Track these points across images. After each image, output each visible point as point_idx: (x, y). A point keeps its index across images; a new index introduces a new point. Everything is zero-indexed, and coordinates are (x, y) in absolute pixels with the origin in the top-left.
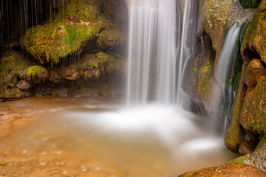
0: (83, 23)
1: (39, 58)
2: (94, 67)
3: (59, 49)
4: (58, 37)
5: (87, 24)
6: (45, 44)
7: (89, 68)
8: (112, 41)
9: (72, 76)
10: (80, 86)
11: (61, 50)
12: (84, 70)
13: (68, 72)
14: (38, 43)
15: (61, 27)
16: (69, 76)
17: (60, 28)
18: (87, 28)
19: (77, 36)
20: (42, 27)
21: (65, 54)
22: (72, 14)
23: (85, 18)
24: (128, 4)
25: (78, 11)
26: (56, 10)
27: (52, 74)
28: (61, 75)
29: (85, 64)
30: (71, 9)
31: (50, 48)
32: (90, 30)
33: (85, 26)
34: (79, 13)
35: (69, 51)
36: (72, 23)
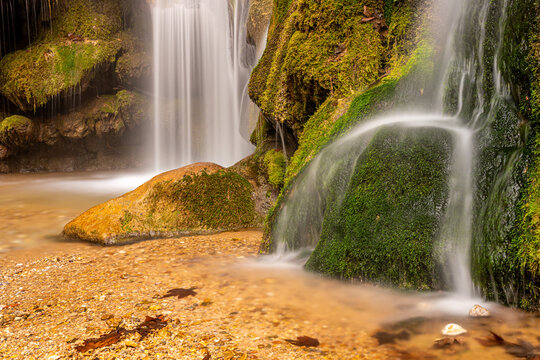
0: (87, 42)
1: (18, 100)
2: (111, 115)
3: (46, 82)
4: (44, 65)
5: (95, 43)
6: (24, 76)
7: (103, 116)
8: (136, 68)
9: (75, 131)
10: (96, 154)
11: (50, 83)
12: (96, 121)
13: (67, 124)
14: (14, 76)
15: (52, 49)
16: (70, 130)
17: (49, 51)
18: (93, 50)
19: (76, 63)
20: (22, 53)
21: (55, 90)
22: (71, 29)
23: (92, 34)
24: (151, 6)
25: (80, 23)
26: (46, 25)
27: (42, 129)
28: (57, 130)
29: (95, 110)
30: (70, 21)
31: (32, 82)
32: (98, 52)
33: (91, 45)
34: (82, 27)
35: (63, 85)
36: (69, 42)
